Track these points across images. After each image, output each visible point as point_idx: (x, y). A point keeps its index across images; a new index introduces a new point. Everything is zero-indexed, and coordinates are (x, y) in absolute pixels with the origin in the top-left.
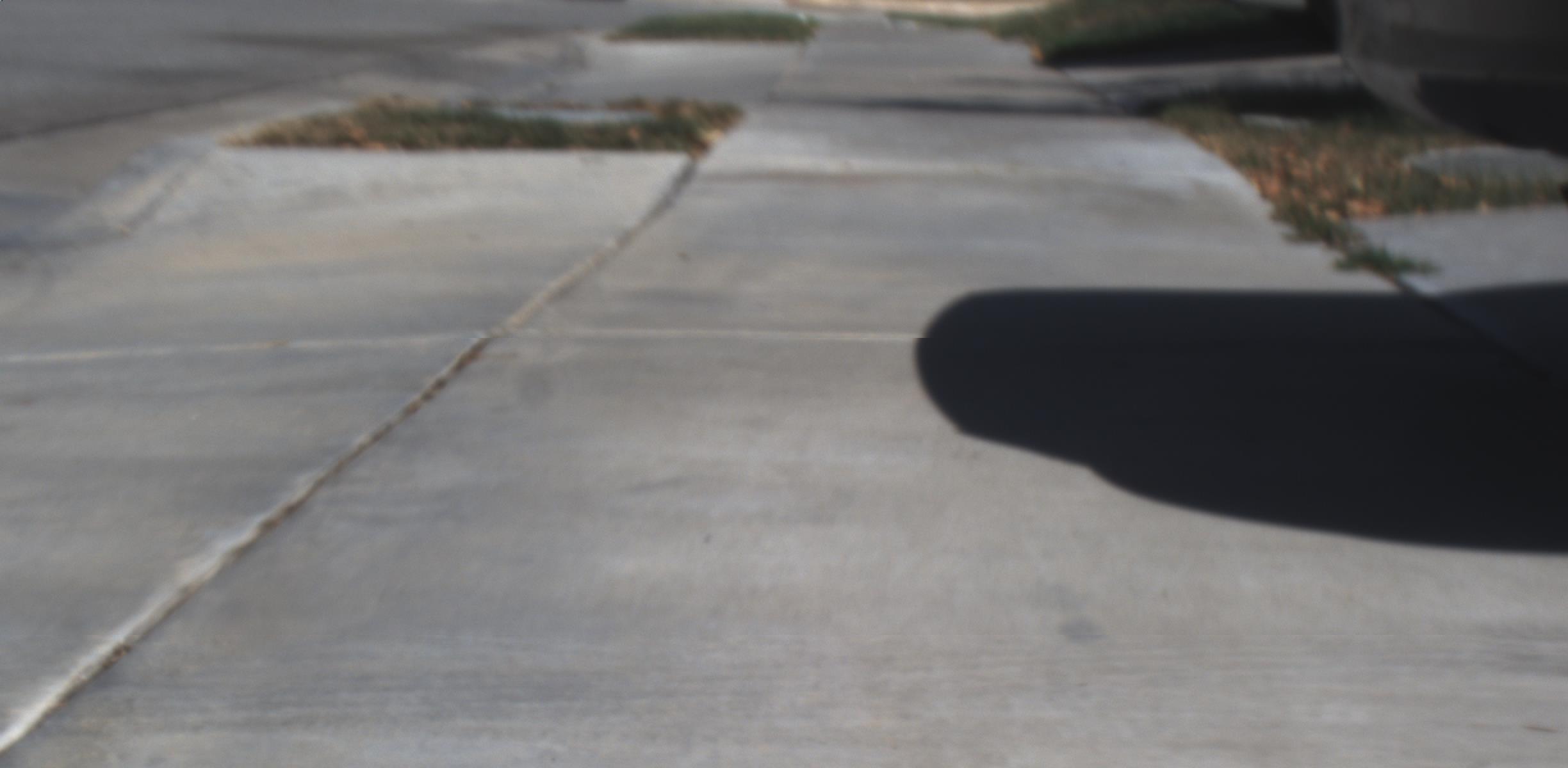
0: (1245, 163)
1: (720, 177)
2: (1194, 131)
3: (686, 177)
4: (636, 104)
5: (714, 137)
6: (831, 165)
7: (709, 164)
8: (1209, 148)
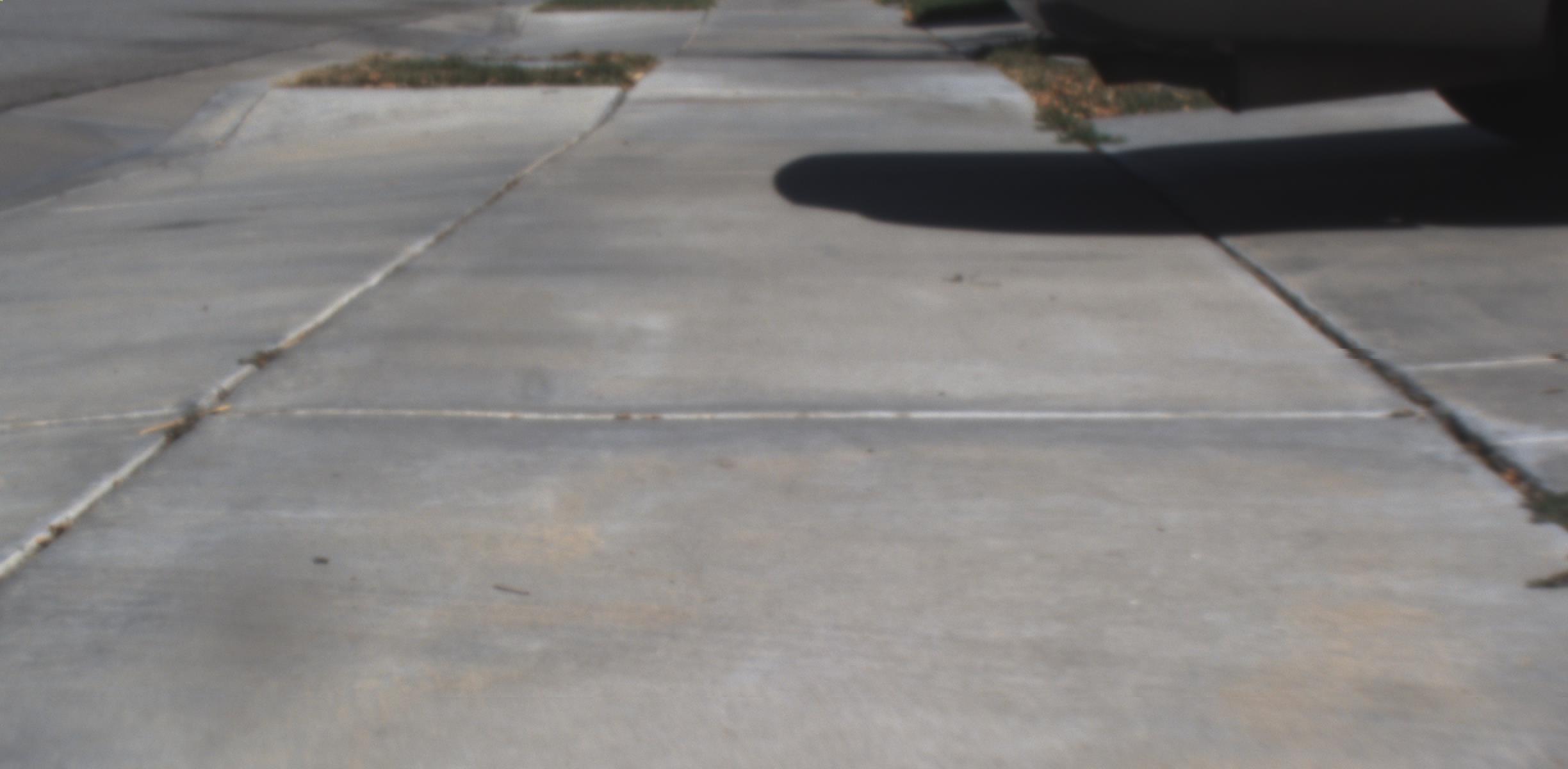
0: (1034, 86)
1: (644, 102)
2: (1006, 67)
3: (619, 102)
4: (575, 55)
5: (638, 76)
6: (727, 92)
7: (635, 93)
8: (1012, 77)
